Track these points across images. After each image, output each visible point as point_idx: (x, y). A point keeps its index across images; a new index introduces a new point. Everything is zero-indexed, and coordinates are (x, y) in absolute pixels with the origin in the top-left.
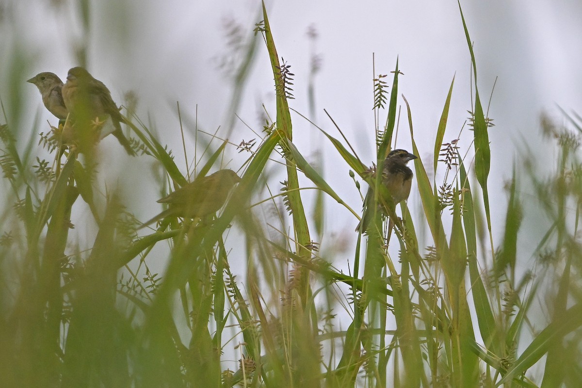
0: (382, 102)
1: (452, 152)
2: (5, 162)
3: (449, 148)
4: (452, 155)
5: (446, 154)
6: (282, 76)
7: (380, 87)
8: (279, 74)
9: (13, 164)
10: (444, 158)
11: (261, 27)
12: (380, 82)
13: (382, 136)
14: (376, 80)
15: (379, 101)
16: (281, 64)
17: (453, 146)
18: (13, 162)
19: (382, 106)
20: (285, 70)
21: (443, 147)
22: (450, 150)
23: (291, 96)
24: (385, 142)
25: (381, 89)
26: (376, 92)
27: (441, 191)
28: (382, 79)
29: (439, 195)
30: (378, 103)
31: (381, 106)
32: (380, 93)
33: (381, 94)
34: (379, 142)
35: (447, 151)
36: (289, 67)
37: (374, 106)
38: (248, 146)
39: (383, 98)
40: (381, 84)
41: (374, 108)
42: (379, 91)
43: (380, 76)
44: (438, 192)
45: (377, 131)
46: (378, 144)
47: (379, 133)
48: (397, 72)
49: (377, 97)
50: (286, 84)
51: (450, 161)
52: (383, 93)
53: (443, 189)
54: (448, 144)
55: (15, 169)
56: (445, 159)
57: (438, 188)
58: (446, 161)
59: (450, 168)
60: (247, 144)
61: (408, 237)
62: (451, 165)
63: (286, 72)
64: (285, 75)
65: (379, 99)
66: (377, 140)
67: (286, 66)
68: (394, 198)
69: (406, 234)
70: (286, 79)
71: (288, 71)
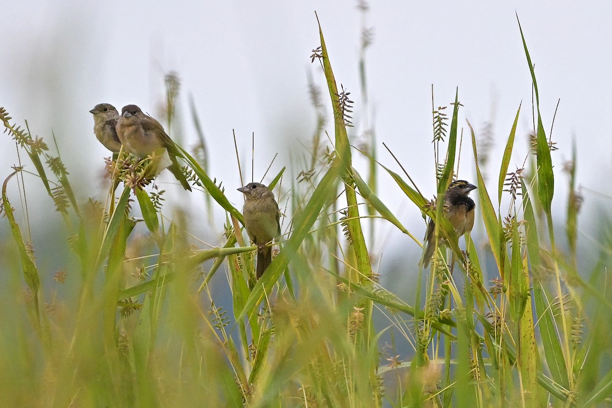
0: (441, 134)
1: (516, 181)
2: (57, 195)
3: (513, 178)
4: (517, 185)
5: (511, 184)
6: (340, 104)
7: (440, 120)
8: (338, 102)
9: (65, 197)
10: (509, 187)
11: (318, 53)
12: (440, 114)
13: (442, 169)
14: (436, 112)
15: (439, 134)
16: (340, 91)
17: (517, 175)
18: (65, 194)
19: (442, 139)
20: (344, 98)
21: (507, 177)
22: (515, 180)
23: (350, 124)
24: (445, 175)
25: (440, 122)
26: (436, 125)
27: (506, 221)
28: (441, 111)
29: (504, 226)
30: (438, 136)
31: (440, 139)
32: (439, 125)
33: (441, 127)
34: (439, 176)
35: (512, 180)
36: (348, 94)
37: (433, 139)
38: (308, 176)
39: (442, 130)
40: (440, 116)
41: (434, 141)
42: (438, 123)
43: (440, 108)
44: (503, 224)
45: (437, 164)
46: (438, 178)
47: (439, 166)
48: (456, 104)
49: (436, 129)
50: (345, 112)
51: (515, 191)
52: (443, 126)
53: (508, 220)
54: (513, 173)
55: (67, 202)
56: (509, 189)
57: (503, 219)
58: (511, 192)
59: (515, 198)
60: (306, 174)
61: (472, 270)
62: (516, 195)
63: (345, 100)
64: (344, 103)
65: (438, 131)
66: (437, 174)
67: (345, 94)
68: (456, 231)
69: (470, 267)
70: (345, 107)
71: (347, 98)
